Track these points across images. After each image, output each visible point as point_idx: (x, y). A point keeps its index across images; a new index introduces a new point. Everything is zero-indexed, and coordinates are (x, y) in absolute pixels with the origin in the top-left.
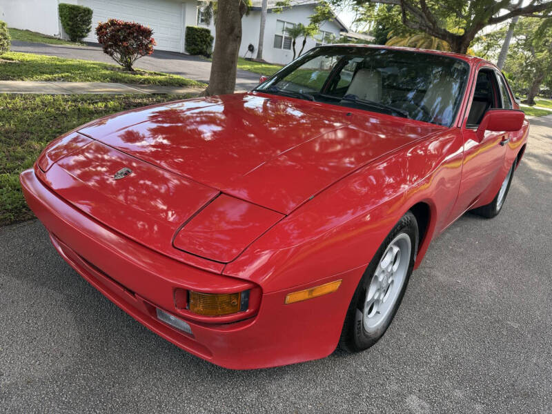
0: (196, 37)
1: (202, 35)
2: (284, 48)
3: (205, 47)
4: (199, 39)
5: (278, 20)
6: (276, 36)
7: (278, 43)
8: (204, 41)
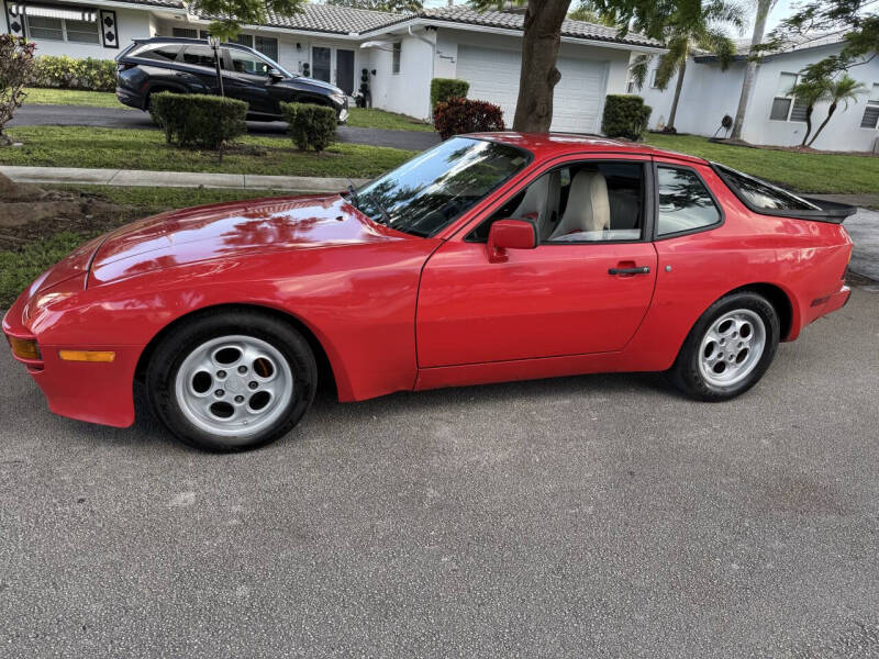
0: (619, 110)
1: (629, 107)
2: (792, 119)
3: (631, 124)
4: (622, 113)
5: (783, 73)
6: (776, 99)
7: (779, 111)
8: (630, 115)
